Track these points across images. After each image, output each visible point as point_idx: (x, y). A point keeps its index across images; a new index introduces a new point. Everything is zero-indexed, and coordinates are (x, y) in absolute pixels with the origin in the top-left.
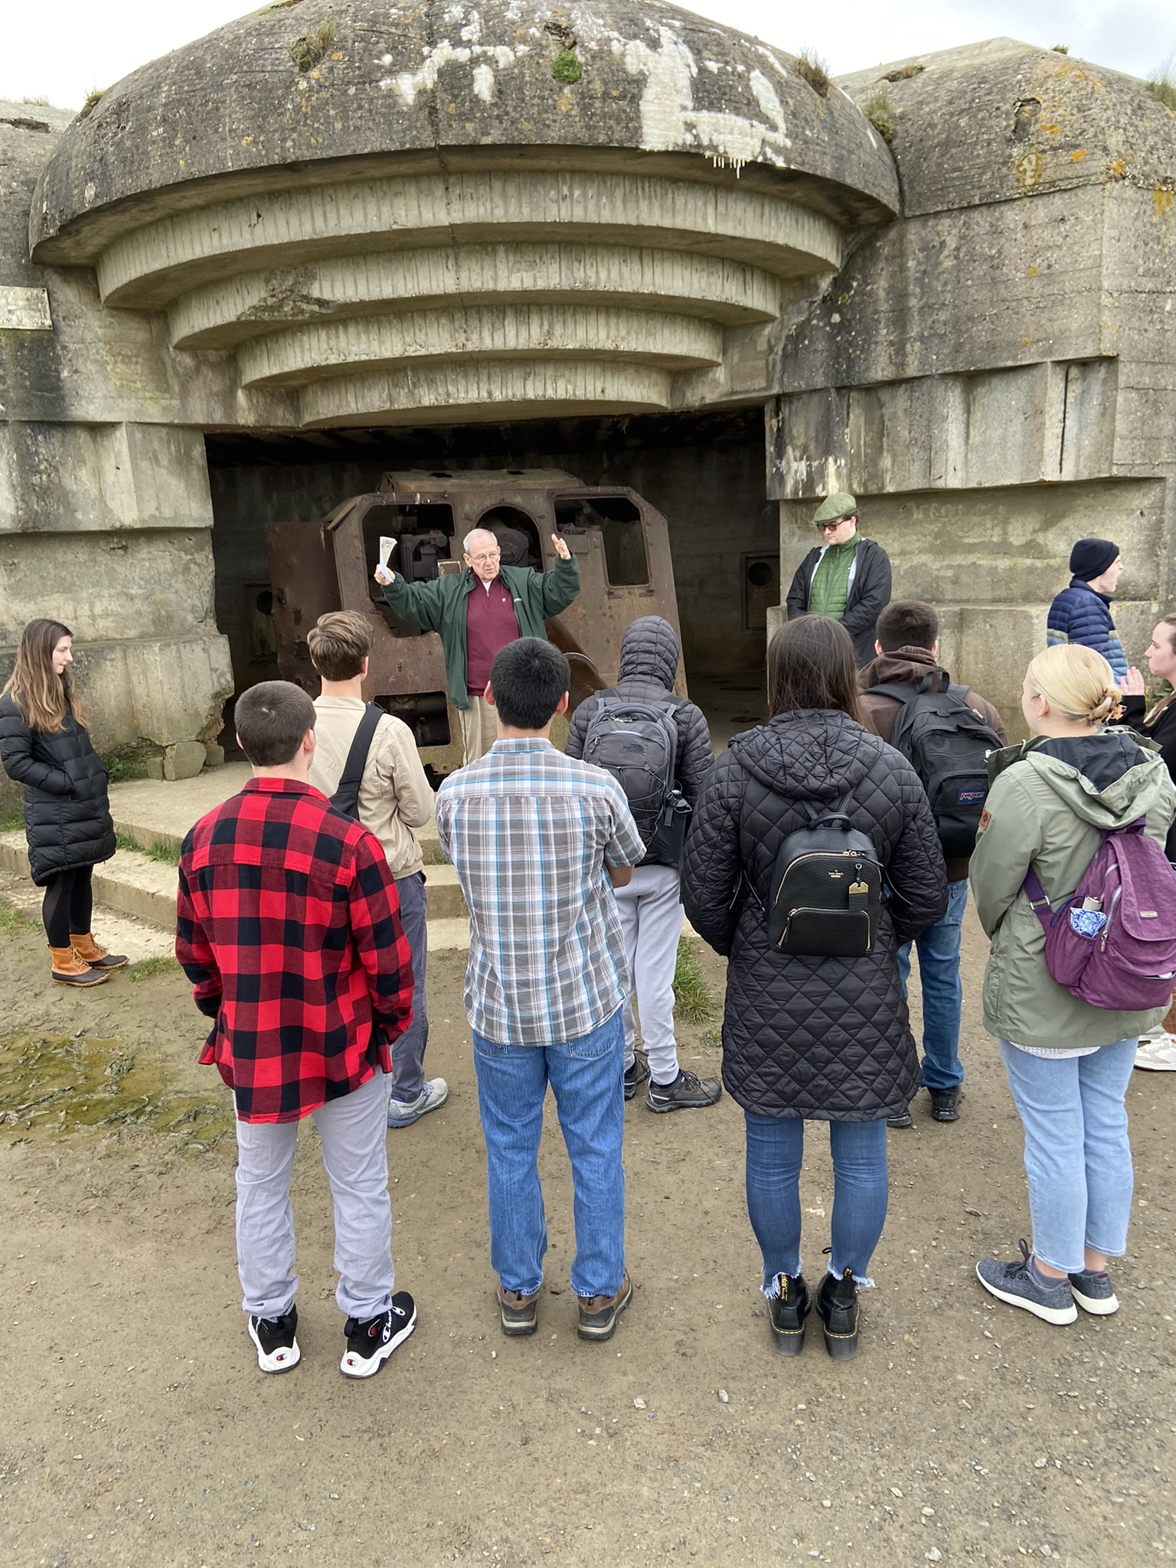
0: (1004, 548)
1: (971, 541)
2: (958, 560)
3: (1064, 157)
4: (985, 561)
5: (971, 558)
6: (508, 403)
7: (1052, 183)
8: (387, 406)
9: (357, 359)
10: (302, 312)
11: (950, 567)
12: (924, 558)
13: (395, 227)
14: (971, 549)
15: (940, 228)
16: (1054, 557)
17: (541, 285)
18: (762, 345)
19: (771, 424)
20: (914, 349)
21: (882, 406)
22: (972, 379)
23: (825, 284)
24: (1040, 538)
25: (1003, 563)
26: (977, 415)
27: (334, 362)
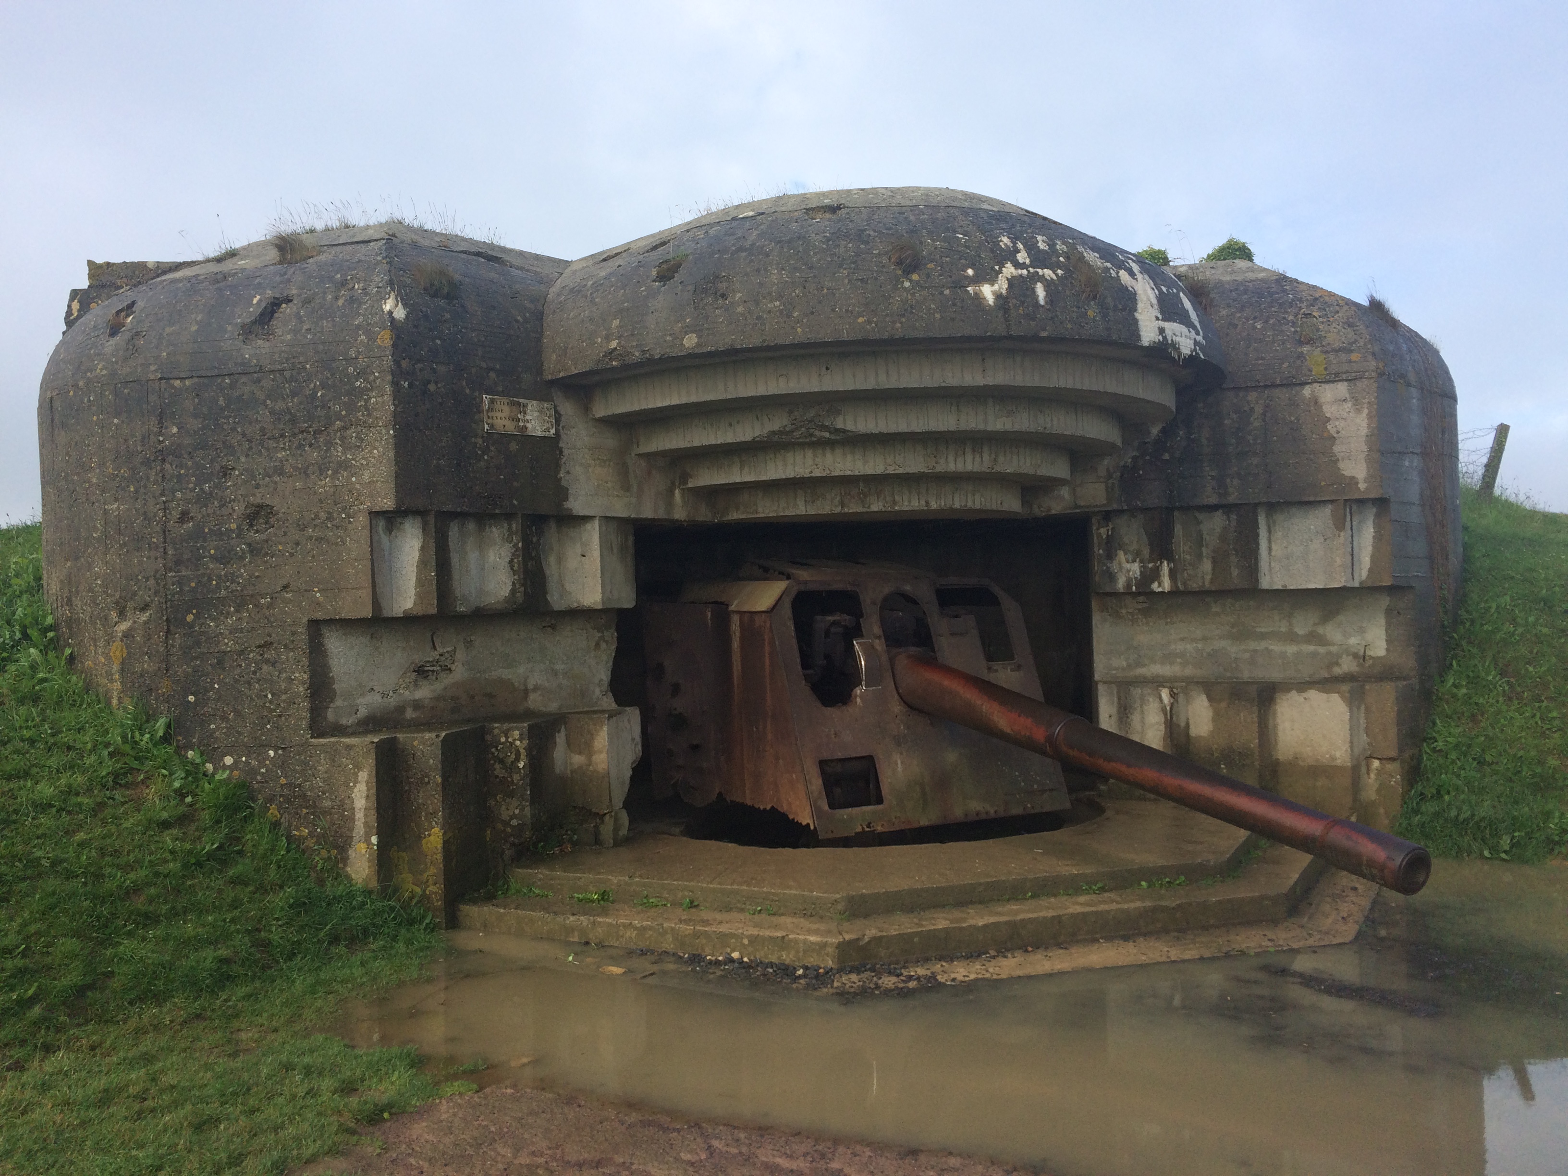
0: (1291, 637)
1: (1263, 630)
2: (1253, 645)
3: (1343, 356)
4: (1276, 647)
5: (1263, 644)
6: (941, 511)
7: (1337, 374)
8: (838, 510)
9: (842, 473)
10: (811, 435)
11: (1245, 651)
12: (1224, 643)
13: (943, 384)
14: (1263, 636)
15: (1249, 398)
16: (1334, 644)
17: (1017, 428)
18: (1102, 472)
19: (1100, 532)
20: (1233, 483)
21: (1199, 523)
22: (1273, 507)
23: (1156, 429)
24: (1320, 630)
25: (1291, 649)
26: (1279, 532)
27: (819, 475)
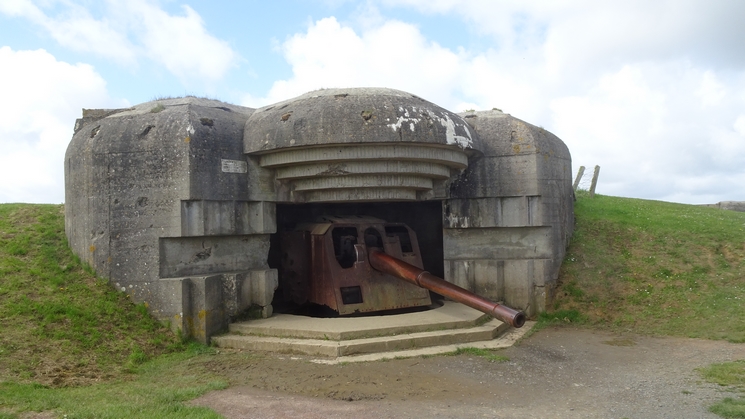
0: (511, 244)
1: (501, 241)
2: (498, 247)
3: (525, 146)
4: (505, 247)
5: (502, 246)
10: (337, 174)
11: (495, 249)
12: (488, 246)
14: (501, 244)
15: (494, 160)
16: (525, 246)
18: (444, 185)
19: (445, 206)
20: (489, 190)
21: (478, 203)
22: (502, 198)
23: (462, 171)
24: (521, 241)
25: (511, 248)
26: (505, 207)
